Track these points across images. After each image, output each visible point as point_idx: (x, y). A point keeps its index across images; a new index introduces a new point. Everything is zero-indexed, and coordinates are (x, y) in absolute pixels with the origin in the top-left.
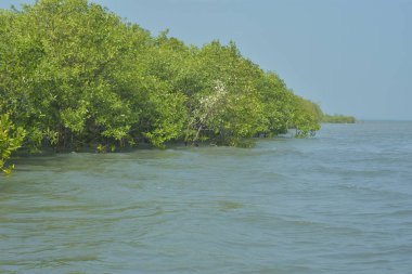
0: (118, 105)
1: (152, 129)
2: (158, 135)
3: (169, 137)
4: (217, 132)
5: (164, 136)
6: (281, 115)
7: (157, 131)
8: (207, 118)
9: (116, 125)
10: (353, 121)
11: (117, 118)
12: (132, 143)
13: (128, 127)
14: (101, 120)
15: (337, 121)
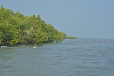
1: (10, 40)
2: (12, 42)
3: (16, 43)
4: (31, 41)
5: (14, 42)
6: (52, 36)
7: (12, 41)
8: (28, 37)
10: (75, 38)
15: (71, 38)
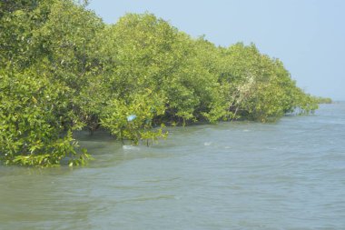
0: (186, 93)
1: (208, 110)
2: (213, 115)
4: (250, 112)
6: (289, 98)
7: (212, 112)
8: (243, 101)
9: (185, 108)
10: (330, 102)
11: (185, 103)
12: (195, 120)
13: (193, 110)
14: (175, 105)
